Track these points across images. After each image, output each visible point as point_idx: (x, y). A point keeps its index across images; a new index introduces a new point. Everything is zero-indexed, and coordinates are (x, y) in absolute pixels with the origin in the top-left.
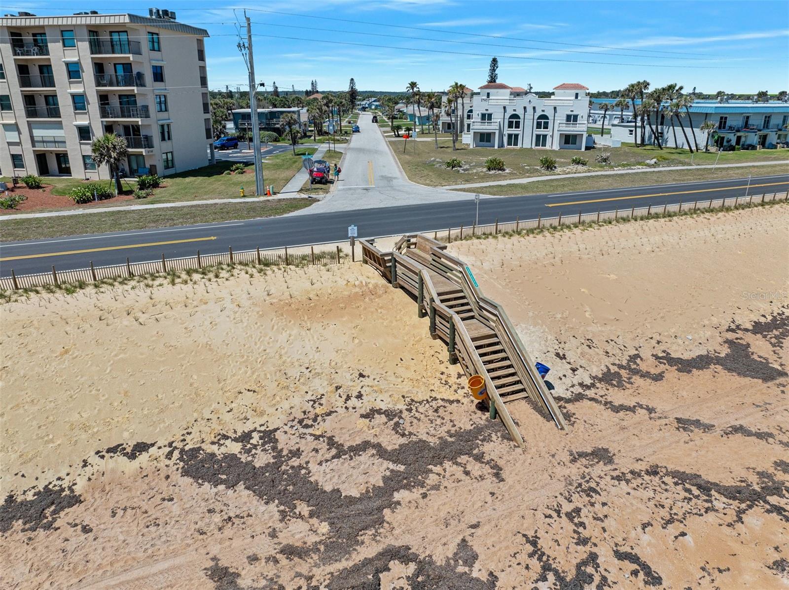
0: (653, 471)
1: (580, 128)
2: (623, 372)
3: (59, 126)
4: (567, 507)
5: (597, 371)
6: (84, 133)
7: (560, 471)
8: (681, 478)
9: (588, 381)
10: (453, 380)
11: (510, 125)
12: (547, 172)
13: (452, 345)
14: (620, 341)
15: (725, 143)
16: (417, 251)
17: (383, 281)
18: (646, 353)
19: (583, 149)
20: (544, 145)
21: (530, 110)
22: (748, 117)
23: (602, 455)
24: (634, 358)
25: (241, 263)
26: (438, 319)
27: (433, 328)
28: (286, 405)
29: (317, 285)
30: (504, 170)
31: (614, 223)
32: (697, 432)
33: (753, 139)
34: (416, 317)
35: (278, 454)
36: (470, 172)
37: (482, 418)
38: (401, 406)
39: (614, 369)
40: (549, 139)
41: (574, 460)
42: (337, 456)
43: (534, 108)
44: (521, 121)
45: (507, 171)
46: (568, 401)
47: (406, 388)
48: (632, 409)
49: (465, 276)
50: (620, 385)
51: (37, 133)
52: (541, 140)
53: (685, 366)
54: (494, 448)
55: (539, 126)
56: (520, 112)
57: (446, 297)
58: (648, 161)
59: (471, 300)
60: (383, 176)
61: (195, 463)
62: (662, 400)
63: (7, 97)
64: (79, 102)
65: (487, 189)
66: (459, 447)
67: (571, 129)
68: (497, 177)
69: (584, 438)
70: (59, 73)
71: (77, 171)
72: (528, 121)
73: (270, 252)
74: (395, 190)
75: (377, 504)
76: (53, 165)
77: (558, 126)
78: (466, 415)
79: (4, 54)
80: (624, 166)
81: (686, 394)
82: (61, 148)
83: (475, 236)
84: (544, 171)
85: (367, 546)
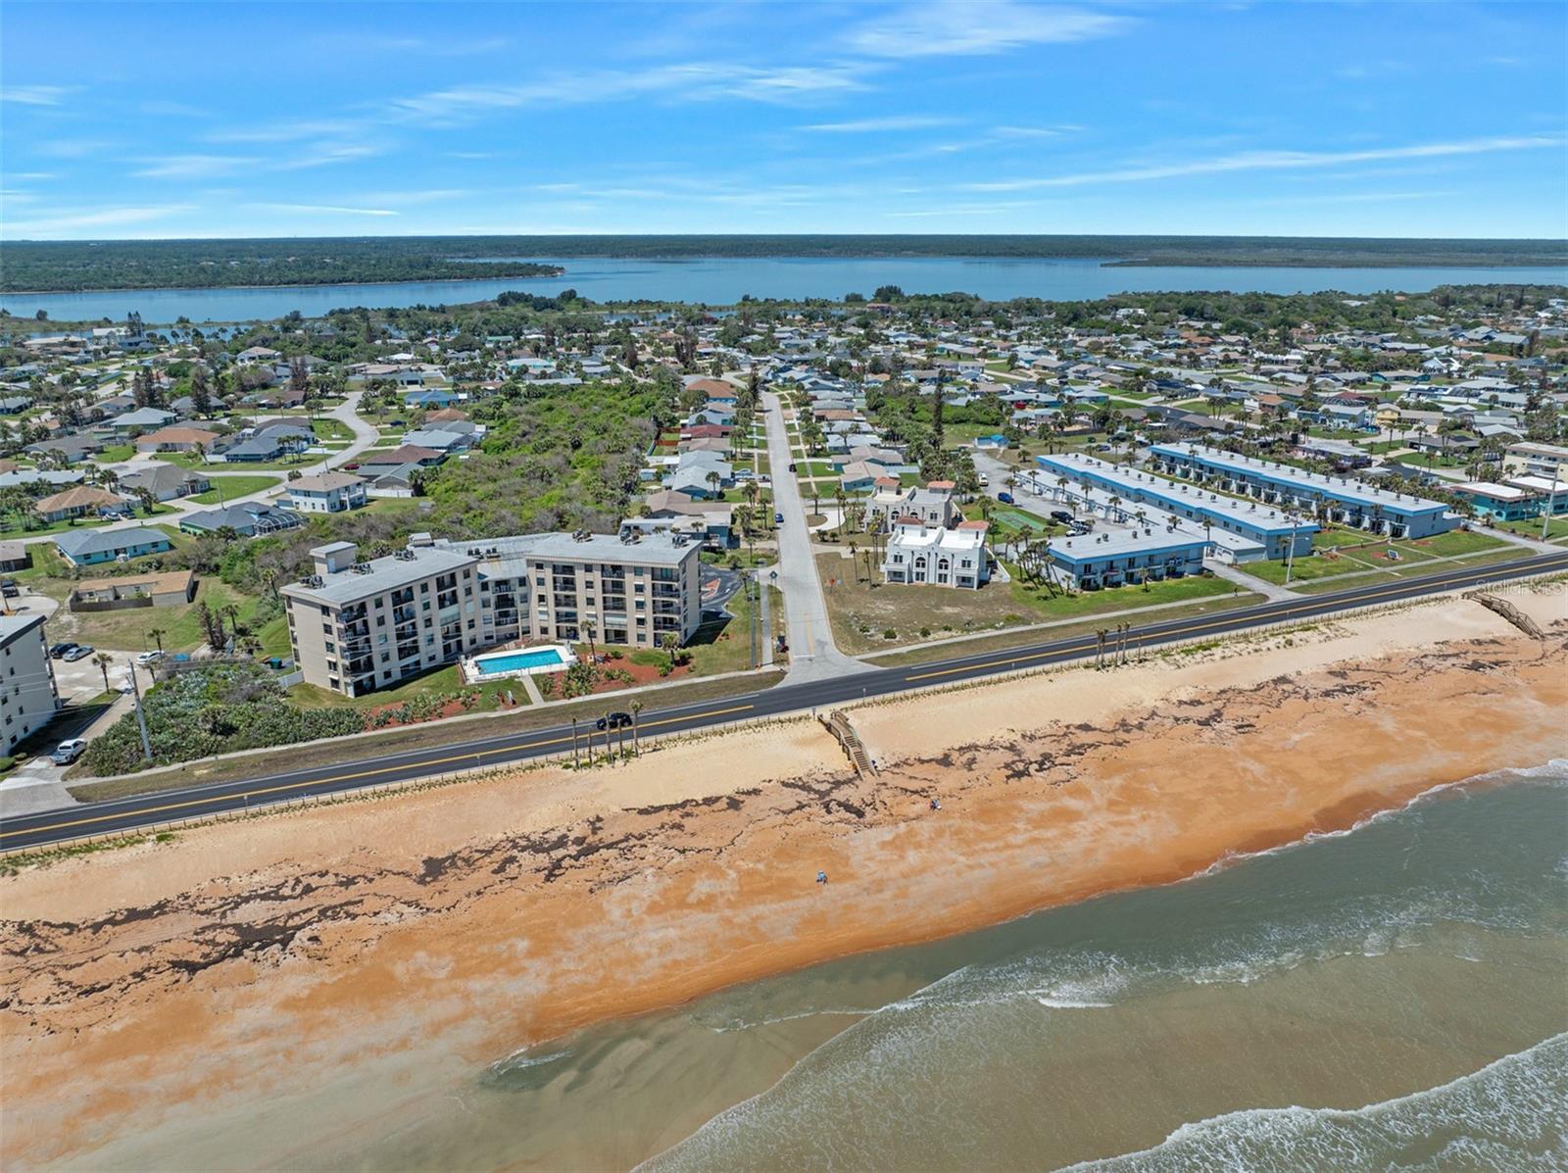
0: (896, 787)
1: (973, 572)
2: (902, 764)
3: (625, 616)
4: (872, 793)
5: (893, 763)
6: (641, 622)
7: (872, 787)
8: (902, 789)
9: (888, 766)
10: (848, 766)
11: (918, 565)
13: (848, 754)
14: (905, 753)
15: (1092, 584)
16: (838, 716)
17: (827, 733)
18: (912, 758)
19: (975, 588)
20: (945, 582)
21: (933, 555)
22: (1112, 562)
23: (885, 784)
24: (907, 759)
26: (845, 746)
27: (843, 748)
28: (803, 771)
29: (805, 733)
30: (895, 637)
32: (913, 779)
33: (1120, 577)
34: (837, 745)
35: (804, 782)
36: (874, 638)
37: (855, 775)
38: (834, 772)
39: (899, 762)
40: (949, 578)
41: (877, 785)
42: (818, 783)
43: (936, 553)
44: (926, 562)
45: (897, 639)
46: (880, 771)
47: (835, 767)
48: (898, 774)
49: (854, 729)
50: (899, 767)
51: (608, 619)
52: (942, 578)
54: (857, 782)
55: (941, 567)
56: (925, 556)
57: (848, 737)
58: (998, 623)
59: (856, 740)
60: (818, 641)
61: (785, 784)
62: (908, 771)
63: (593, 599)
64: (640, 605)
65: (880, 661)
66: (850, 781)
67: (965, 573)
68: (890, 646)
69: (881, 780)
70: (629, 588)
71: (632, 641)
72: (932, 563)
73: (784, 716)
74: (827, 661)
75: (828, 792)
76: (612, 636)
77: (956, 570)
78: (851, 774)
79: (596, 577)
80: (978, 629)
81: (919, 770)
82: (623, 629)
83: (864, 705)
84: (922, 639)
85: (827, 799)
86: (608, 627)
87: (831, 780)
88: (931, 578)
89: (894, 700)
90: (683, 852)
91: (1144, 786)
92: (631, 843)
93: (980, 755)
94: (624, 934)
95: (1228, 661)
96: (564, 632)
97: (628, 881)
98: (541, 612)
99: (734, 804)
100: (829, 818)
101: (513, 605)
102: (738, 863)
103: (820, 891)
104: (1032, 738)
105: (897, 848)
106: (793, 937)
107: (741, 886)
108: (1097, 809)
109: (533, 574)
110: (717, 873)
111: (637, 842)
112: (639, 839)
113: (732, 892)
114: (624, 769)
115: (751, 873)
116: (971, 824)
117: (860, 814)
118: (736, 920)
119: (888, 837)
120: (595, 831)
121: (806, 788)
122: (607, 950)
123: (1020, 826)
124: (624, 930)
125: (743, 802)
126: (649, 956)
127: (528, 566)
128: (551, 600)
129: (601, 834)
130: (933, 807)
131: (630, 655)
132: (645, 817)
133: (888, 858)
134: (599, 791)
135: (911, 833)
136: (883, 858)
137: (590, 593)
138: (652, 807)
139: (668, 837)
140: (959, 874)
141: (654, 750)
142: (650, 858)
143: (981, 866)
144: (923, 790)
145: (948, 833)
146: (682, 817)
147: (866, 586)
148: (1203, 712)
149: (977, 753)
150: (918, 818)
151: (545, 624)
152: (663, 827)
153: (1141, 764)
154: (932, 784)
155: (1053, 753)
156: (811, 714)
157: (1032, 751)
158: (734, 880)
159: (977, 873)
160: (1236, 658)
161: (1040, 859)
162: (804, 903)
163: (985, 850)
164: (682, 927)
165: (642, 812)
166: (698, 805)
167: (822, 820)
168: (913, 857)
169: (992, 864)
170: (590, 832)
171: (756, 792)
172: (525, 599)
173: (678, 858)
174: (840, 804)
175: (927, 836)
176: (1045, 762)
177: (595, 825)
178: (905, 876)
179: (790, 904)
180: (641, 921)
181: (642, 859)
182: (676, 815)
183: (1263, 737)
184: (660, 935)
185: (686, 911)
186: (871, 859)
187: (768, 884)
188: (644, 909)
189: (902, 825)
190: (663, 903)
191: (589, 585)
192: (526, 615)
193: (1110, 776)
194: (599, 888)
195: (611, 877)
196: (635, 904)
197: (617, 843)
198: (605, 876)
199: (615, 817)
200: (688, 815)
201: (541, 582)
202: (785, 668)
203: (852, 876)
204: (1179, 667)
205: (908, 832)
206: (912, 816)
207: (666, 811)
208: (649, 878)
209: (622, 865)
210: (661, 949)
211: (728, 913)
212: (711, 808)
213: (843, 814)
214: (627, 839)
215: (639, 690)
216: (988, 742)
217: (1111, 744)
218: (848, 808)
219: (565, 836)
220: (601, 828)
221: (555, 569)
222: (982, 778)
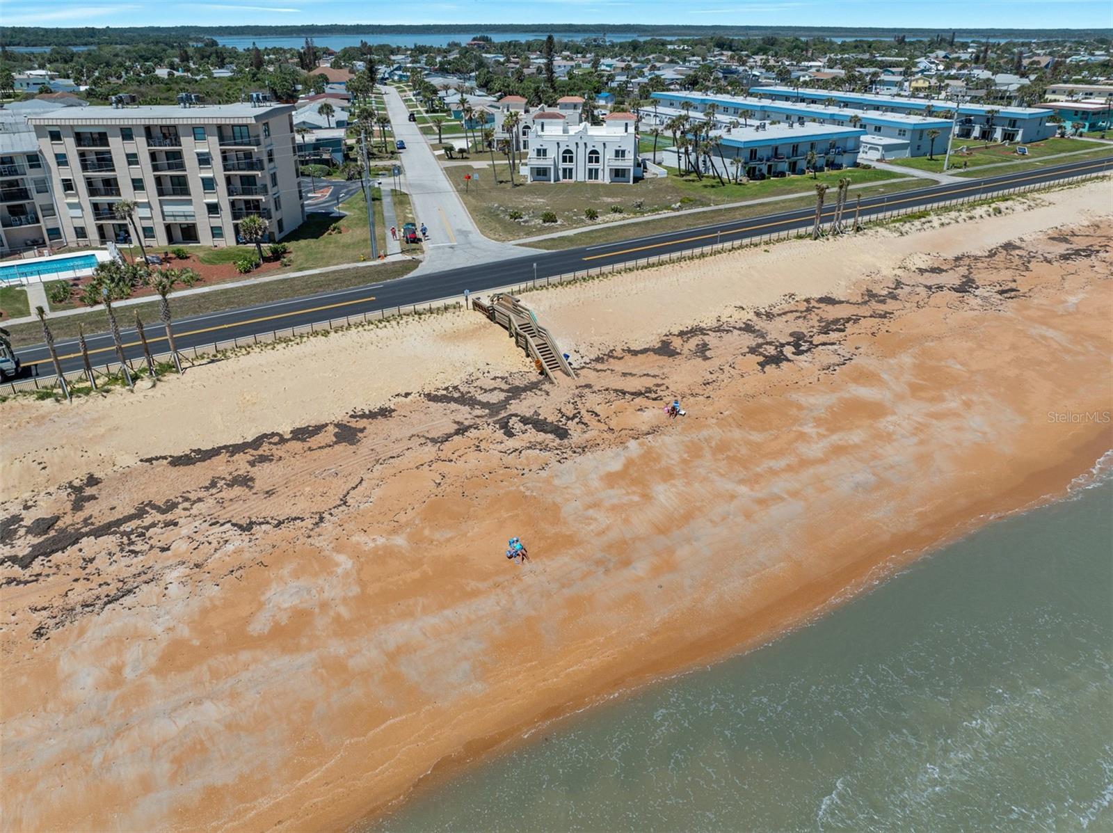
0: (607, 390)
1: (628, 163)
2: (605, 357)
3: (189, 202)
4: (572, 401)
5: (593, 357)
6: (213, 209)
7: (571, 392)
8: (616, 391)
9: (588, 361)
10: (528, 364)
11: (564, 160)
12: (590, 222)
13: (526, 349)
14: (607, 344)
15: (757, 173)
16: (503, 302)
17: (489, 321)
18: (619, 349)
19: (631, 183)
20: (596, 178)
21: (582, 147)
22: (777, 149)
23: (588, 386)
24: (611, 351)
25: (405, 314)
26: (519, 338)
27: (517, 342)
28: (459, 377)
29: (456, 324)
30: (556, 221)
31: (623, 273)
32: (629, 377)
33: (783, 166)
34: (508, 337)
35: (462, 393)
36: (530, 224)
37: (541, 377)
38: (507, 375)
39: (601, 356)
40: (600, 173)
41: (577, 388)
42: (485, 392)
43: (585, 144)
44: (574, 155)
45: (559, 223)
46: (578, 369)
47: (508, 368)
48: (605, 371)
49: (530, 316)
50: (603, 362)
51: (167, 209)
52: (593, 173)
53: (635, 353)
54: (546, 386)
55: (591, 160)
56: (573, 148)
57: (522, 326)
58: (673, 206)
59: (534, 328)
60: (459, 231)
61: (431, 397)
62: (619, 366)
63: (141, 181)
64: (208, 184)
65: (543, 244)
66: (533, 386)
67: (620, 164)
68: (551, 230)
69: (582, 381)
70: (190, 161)
71: (205, 239)
72: (581, 156)
73: (420, 307)
74: (473, 247)
75: (504, 404)
76: (178, 234)
77: (608, 161)
78: (534, 376)
79: (140, 146)
80: (653, 211)
81: (630, 364)
82: (190, 221)
83: (535, 288)
84: (588, 221)
85: (503, 414)
86: (169, 220)
87: (507, 387)
88: (580, 175)
89: (575, 280)
90: (247, 528)
91: (943, 363)
92: (148, 520)
93: (711, 339)
94: (94, 733)
95: (947, 228)
96: (110, 232)
97: (128, 600)
98: (71, 206)
99: (347, 434)
100: (511, 443)
101: (27, 197)
102: (354, 539)
103: (518, 577)
104: (769, 316)
105: (634, 482)
106: (479, 686)
107: (362, 583)
108: (900, 397)
109: (48, 149)
110: (320, 563)
111: (160, 517)
112: (163, 512)
113: (345, 600)
114: (151, 393)
115: (382, 556)
116: (737, 434)
117: (562, 433)
118: (354, 663)
119: (616, 466)
120: (77, 507)
121: (466, 400)
122: (41, 786)
123: (809, 429)
124: (95, 720)
125: (362, 430)
126: (146, 785)
127: (38, 137)
128: (81, 186)
129: (90, 509)
130: (674, 412)
131: (201, 254)
132: (183, 470)
133: (625, 500)
134: (102, 430)
135: (649, 456)
136: (615, 501)
137: (136, 172)
138: (199, 451)
139: (220, 502)
140: (748, 516)
141: (212, 361)
142: (181, 547)
143: (777, 498)
144: (649, 390)
145: (707, 453)
146: (252, 464)
147: (509, 186)
148: (952, 278)
149: (706, 338)
150: (653, 431)
151: (79, 223)
152: (213, 484)
153: (927, 337)
154: (659, 381)
155: (805, 332)
156: (463, 302)
157: (779, 330)
158: (347, 574)
159: (777, 511)
160: (954, 224)
161: (860, 477)
162: (489, 605)
163: (773, 472)
164: (234, 696)
165: (177, 461)
166: (283, 440)
167: (500, 447)
168: (665, 495)
169: (795, 494)
170: (69, 506)
171: (385, 413)
172: (44, 187)
173: (238, 541)
174: (525, 421)
175: (676, 457)
176: (799, 342)
177: (80, 494)
178: (662, 530)
179: (463, 611)
180: (141, 692)
181: (163, 550)
182: (241, 463)
183: (1036, 301)
184: (182, 722)
185: (245, 656)
186: (596, 505)
187: (416, 574)
188: (152, 661)
189: (632, 444)
190: (196, 643)
191: (132, 159)
192: (50, 210)
193: (893, 354)
194: (61, 623)
195: (89, 596)
196: (133, 653)
197: (119, 523)
198: (80, 593)
199: (126, 476)
200: (263, 459)
201: (62, 160)
202: (419, 256)
203: (570, 541)
204: (902, 234)
205: (643, 457)
206: (645, 428)
207: (224, 456)
208: (174, 590)
209: (125, 566)
210: (177, 761)
211: (337, 648)
212: (307, 445)
213: (533, 435)
214: (140, 513)
215: (206, 289)
216: (715, 324)
217: (871, 316)
218: (539, 425)
219: (16, 519)
220: (93, 498)
221: (79, 138)
222: (726, 368)
